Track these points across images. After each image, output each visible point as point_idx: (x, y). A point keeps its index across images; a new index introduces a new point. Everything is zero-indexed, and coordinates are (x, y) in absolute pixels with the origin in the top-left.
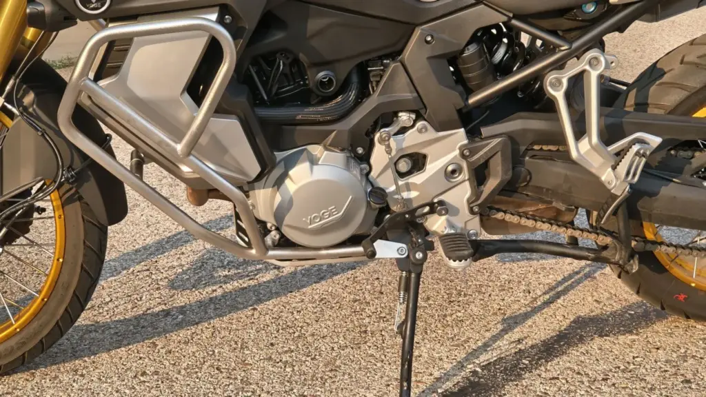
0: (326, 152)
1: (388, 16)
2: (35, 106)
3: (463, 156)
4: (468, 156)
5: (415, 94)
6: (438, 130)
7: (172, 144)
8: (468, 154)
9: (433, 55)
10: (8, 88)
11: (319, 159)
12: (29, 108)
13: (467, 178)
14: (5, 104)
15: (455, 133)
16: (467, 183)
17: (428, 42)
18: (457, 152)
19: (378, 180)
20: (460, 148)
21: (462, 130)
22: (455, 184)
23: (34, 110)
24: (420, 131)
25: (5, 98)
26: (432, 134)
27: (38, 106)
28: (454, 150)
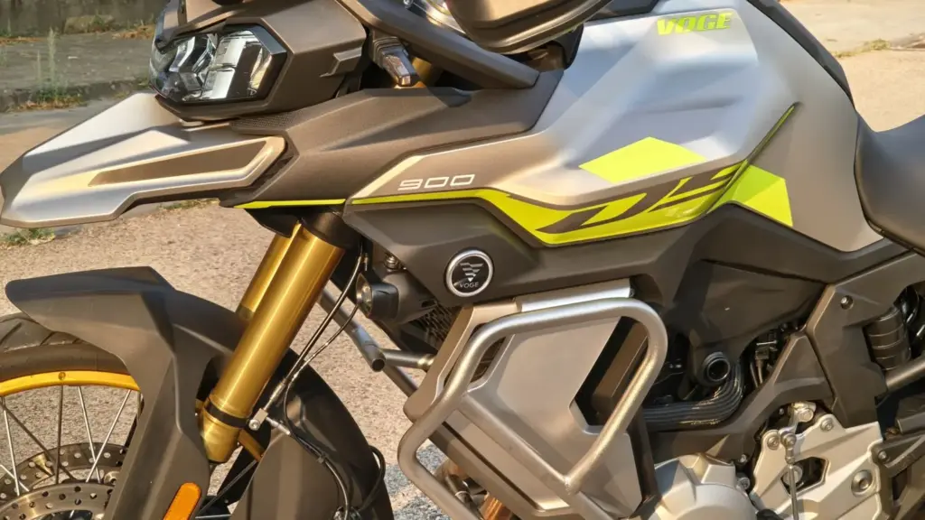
0: (710, 466)
1: (798, 274)
2: (304, 418)
3: (876, 460)
4: (885, 460)
5: (823, 379)
6: (845, 426)
7: (559, 476)
8: (884, 457)
9: (850, 323)
10: (274, 395)
11: (701, 477)
12: (296, 421)
13: (878, 490)
14: (268, 419)
15: (868, 429)
16: (877, 497)
17: (843, 306)
18: (868, 455)
19: (762, 499)
20: (873, 450)
21: (876, 424)
22: (861, 499)
23: (303, 424)
24: (824, 429)
25: (268, 411)
26: (839, 431)
27: (307, 417)
28: (865, 452)
